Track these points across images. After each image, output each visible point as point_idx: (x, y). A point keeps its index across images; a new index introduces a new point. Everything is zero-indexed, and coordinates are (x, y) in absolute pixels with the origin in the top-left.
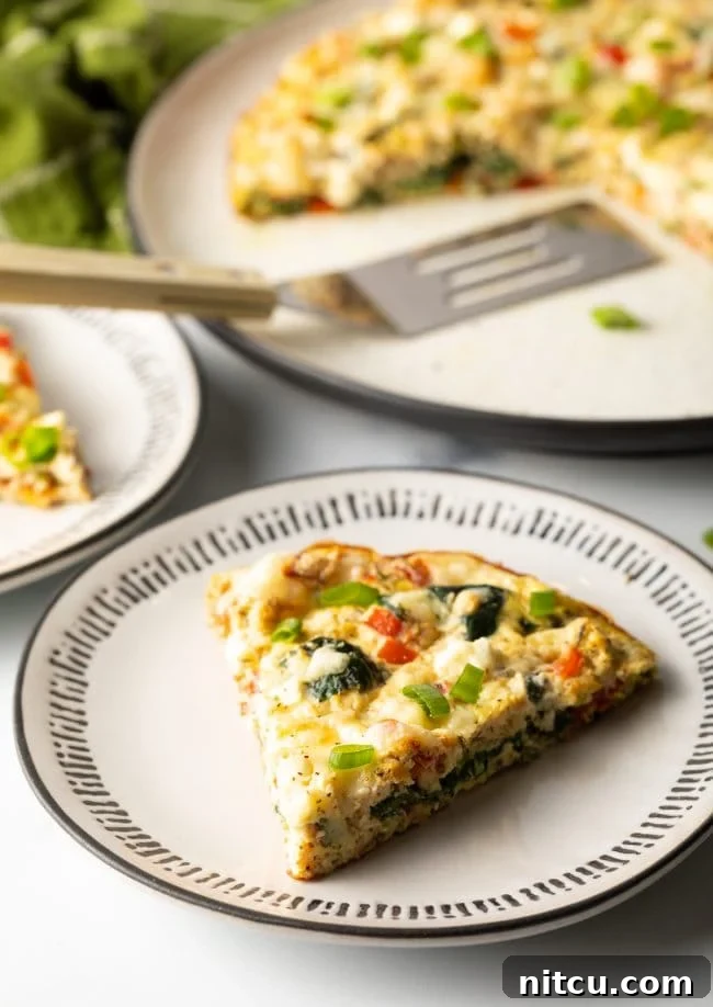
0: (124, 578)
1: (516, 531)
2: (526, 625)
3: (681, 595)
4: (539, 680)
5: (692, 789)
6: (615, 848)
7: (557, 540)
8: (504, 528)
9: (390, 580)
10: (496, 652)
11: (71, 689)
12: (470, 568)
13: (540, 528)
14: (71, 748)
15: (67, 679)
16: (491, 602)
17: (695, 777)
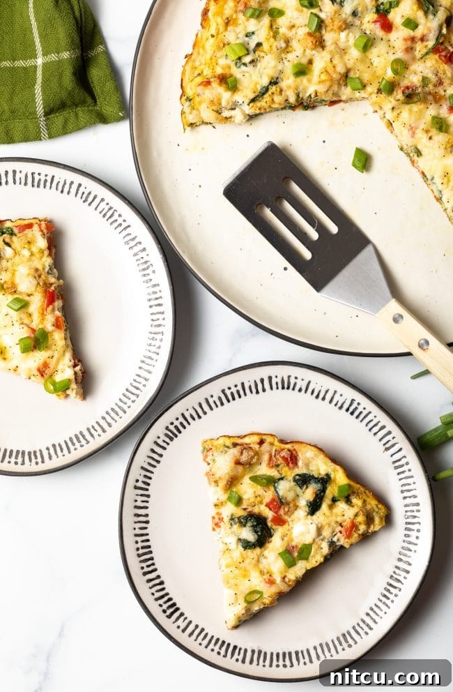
0: (167, 428)
1: (341, 408)
2: (334, 500)
3: (405, 468)
4: (335, 539)
5: (388, 599)
6: (354, 628)
7: (357, 417)
8: (336, 405)
9: (280, 467)
10: (320, 526)
11: (143, 501)
12: (316, 455)
13: (351, 410)
14: (142, 541)
15: (142, 495)
16: (320, 493)
17: (392, 590)
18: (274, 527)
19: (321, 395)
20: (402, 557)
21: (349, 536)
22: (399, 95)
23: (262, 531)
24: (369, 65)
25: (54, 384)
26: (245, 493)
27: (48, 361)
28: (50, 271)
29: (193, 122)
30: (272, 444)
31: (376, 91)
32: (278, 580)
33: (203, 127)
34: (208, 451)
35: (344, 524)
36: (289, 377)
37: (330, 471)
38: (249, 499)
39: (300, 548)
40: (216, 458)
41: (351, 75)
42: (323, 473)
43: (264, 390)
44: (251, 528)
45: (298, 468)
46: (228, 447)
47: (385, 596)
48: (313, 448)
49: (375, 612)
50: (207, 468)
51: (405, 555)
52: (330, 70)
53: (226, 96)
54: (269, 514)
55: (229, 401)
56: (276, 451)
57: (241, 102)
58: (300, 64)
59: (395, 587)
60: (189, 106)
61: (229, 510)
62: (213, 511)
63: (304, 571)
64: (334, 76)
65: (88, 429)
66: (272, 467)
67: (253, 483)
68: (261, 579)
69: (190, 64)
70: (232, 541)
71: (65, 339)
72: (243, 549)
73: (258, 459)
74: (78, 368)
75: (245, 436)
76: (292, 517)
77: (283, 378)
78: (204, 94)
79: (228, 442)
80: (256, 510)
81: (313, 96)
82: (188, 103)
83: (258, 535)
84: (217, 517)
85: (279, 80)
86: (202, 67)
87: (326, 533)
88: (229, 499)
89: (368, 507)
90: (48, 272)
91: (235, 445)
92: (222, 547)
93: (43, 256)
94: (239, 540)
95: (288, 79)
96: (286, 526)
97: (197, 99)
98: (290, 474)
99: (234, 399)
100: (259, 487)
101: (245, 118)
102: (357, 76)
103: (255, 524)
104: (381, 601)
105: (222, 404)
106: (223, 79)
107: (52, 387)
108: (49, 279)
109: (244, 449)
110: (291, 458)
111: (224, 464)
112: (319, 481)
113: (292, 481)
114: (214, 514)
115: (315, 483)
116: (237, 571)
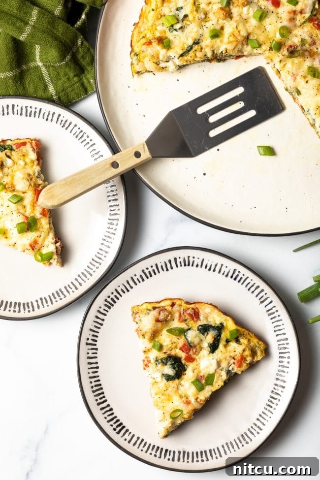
0: (106, 300)
1: (227, 276)
2: (228, 341)
3: (276, 314)
4: (230, 369)
5: (272, 407)
6: (249, 429)
7: (239, 281)
8: (223, 274)
9: (187, 321)
10: (219, 360)
11: (93, 353)
12: (211, 311)
13: (234, 276)
14: (95, 381)
15: (92, 349)
16: (217, 337)
17: (273, 401)
18: (187, 364)
19: (212, 268)
20: (279, 377)
21: (240, 366)
22: (285, 51)
23: (178, 367)
24: (263, 30)
25: (41, 255)
26: (165, 341)
27: (37, 239)
28: (38, 176)
29: (139, 70)
30: (180, 305)
31: (268, 49)
32: (193, 400)
33: (147, 74)
34: (135, 314)
35: (236, 357)
36: (189, 257)
37: (223, 321)
38: (167, 346)
39: (207, 377)
40: (142, 319)
41: (251, 37)
42: (218, 323)
43: (172, 268)
44: (170, 366)
45: (200, 320)
46: (150, 310)
47: (269, 405)
48: (209, 305)
49: (263, 417)
50: (136, 326)
51: (281, 376)
52: (236, 34)
53: (162, 52)
54: (182, 355)
55: (148, 278)
56: (183, 310)
57: (173, 57)
58: (215, 30)
59: (276, 399)
60: (136, 59)
61: (154, 354)
62: (143, 356)
63: (210, 393)
64: (239, 38)
65: (65, 288)
66: (182, 321)
67: (169, 334)
68: (180, 401)
69: (137, 29)
70: (158, 376)
71: (49, 224)
72: (166, 381)
73: (171, 317)
74: (58, 244)
75: (161, 301)
76: (199, 355)
77: (184, 258)
78: (147, 51)
79: (150, 307)
80: (173, 353)
81: (224, 52)
82: (136, 57)
83: (176, 370)
84: (146, 360)
85: (200, 41)
86: (146, 32)
87: (224, 365)
88: (154, 346)
89: (252, 344)
90: (37, 177)
91: (154, 308)
92: (151, 381)
93: (34, 165)
94: (163, 374)
95: (206, 40)
96: (195, 363)
97: (142, 55)
98: (195, 325)
99: (151, 276)
100: (174, 336)
101: (176, 68)
102: (255, 38)
103: (173, 362)
104: (266, 409)
105: (143, 280)
106: (161, 40)
107: (40, 258)
108: (38, 181)
109: (161, 310)
110: (194, 314)
111: (148, 322)
112: (216, 329)
113: (197, 330)
114: (144, 359)
115: (213, 330)
116: (163, 397)
